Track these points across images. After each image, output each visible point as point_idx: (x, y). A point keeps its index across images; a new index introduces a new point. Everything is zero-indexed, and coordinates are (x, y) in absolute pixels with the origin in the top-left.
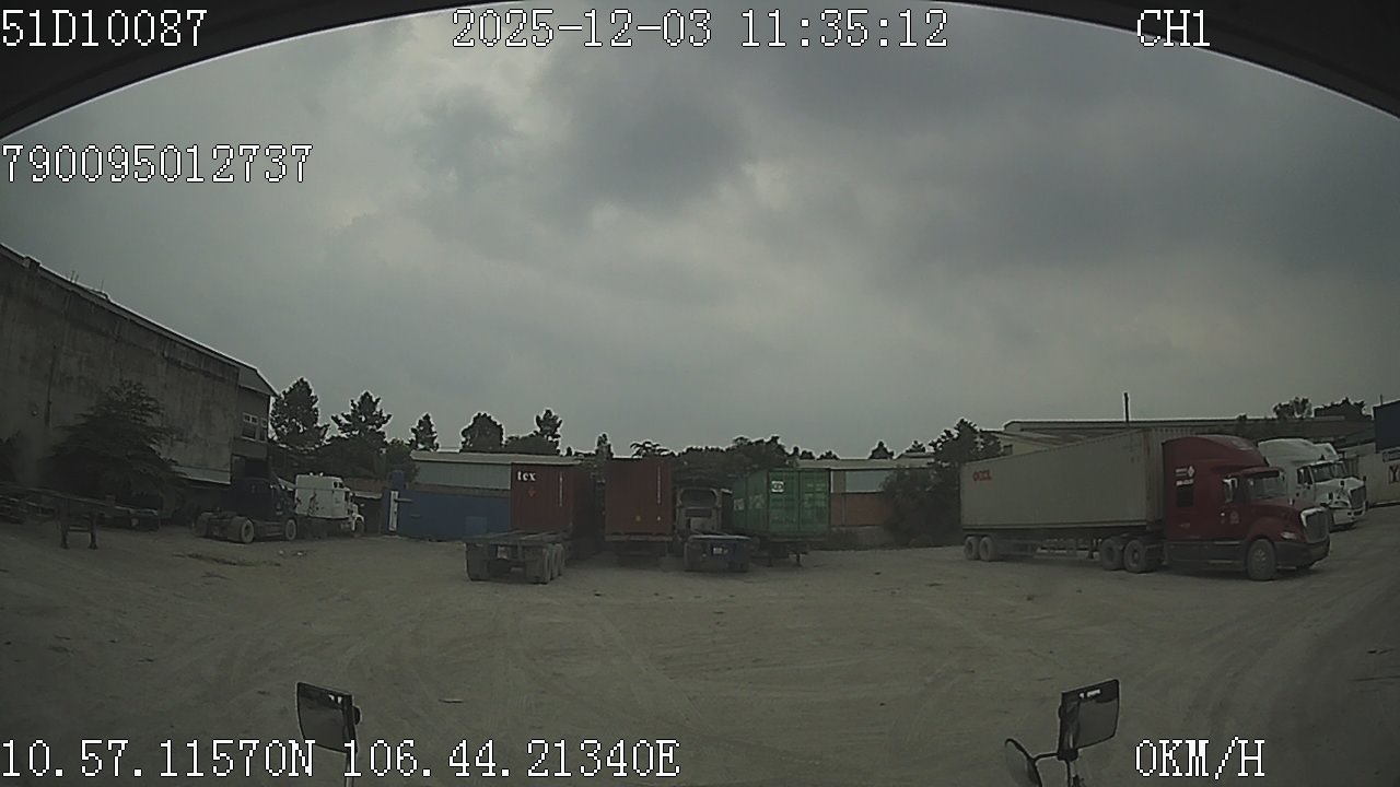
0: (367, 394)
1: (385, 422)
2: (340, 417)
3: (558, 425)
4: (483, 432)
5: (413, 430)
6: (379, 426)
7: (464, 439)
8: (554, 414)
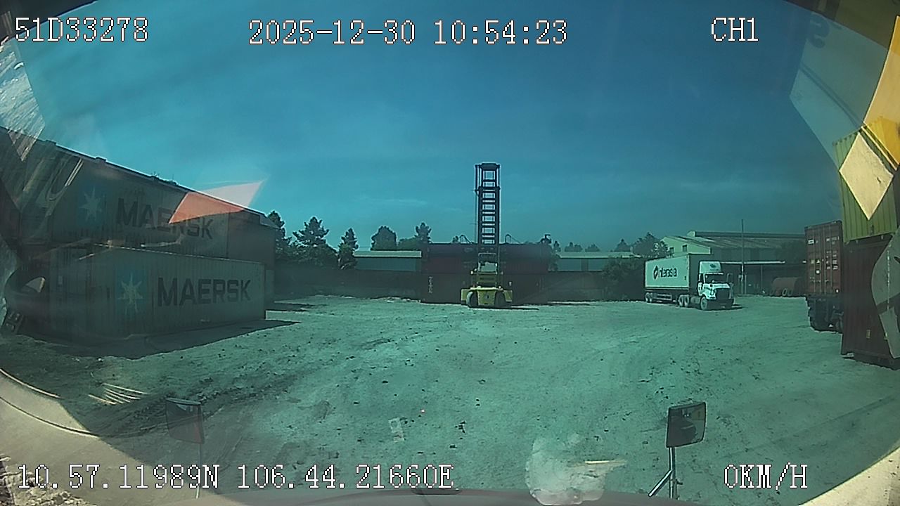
0: (314, 218)
1: (325, 234)
2: (298, 233)
3: (429, 232)
4: (384, 238)
5: (343, 238)
6: (322, 236)
7: (373, 242)
8: (426, 225)
